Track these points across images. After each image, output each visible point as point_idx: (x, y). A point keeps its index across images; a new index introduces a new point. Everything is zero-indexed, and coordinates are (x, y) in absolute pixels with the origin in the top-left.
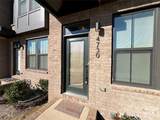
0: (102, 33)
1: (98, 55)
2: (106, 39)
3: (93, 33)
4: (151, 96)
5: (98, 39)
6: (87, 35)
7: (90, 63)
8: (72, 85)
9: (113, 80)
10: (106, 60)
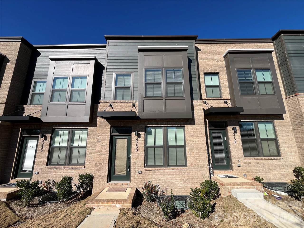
0: (139, 136)
1: (137, 150)
2: (142, 140)
3: (134, 135)
4: (162, 171)
5: (137, 140)
6: (130, 135)
7: (132, 155)
8: (117, 174)
9: (146, 165)
10: (141, 153)
